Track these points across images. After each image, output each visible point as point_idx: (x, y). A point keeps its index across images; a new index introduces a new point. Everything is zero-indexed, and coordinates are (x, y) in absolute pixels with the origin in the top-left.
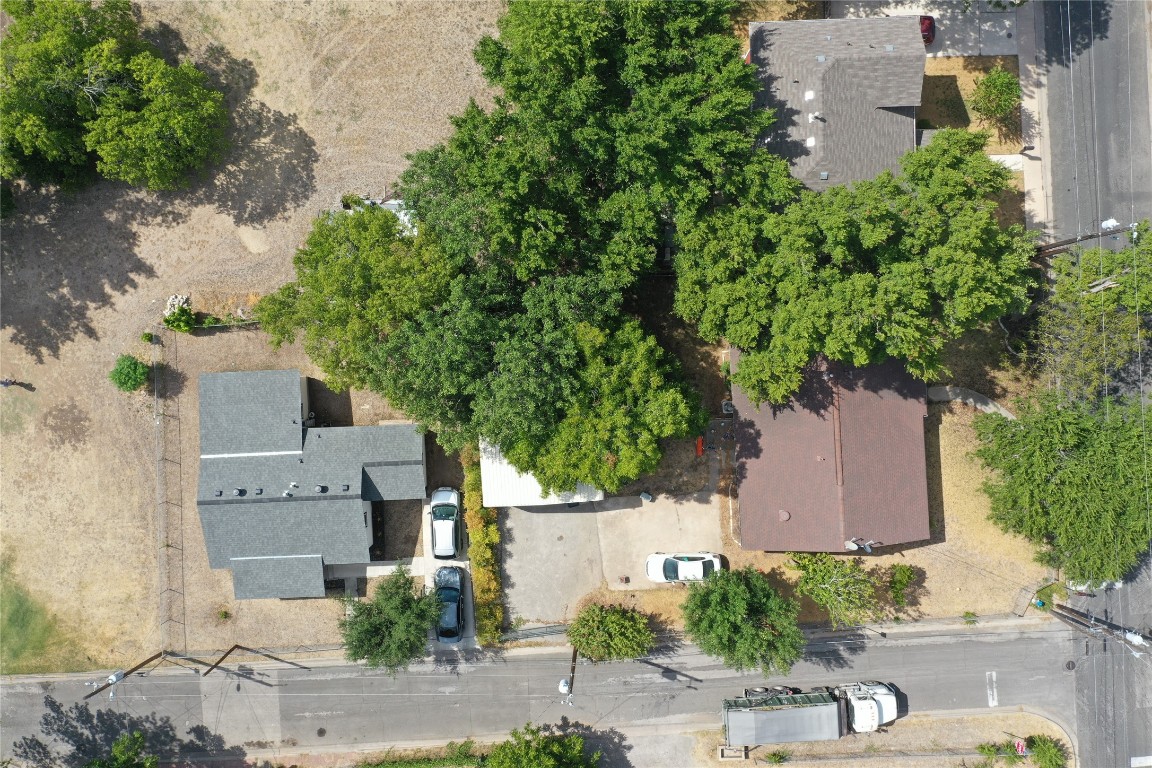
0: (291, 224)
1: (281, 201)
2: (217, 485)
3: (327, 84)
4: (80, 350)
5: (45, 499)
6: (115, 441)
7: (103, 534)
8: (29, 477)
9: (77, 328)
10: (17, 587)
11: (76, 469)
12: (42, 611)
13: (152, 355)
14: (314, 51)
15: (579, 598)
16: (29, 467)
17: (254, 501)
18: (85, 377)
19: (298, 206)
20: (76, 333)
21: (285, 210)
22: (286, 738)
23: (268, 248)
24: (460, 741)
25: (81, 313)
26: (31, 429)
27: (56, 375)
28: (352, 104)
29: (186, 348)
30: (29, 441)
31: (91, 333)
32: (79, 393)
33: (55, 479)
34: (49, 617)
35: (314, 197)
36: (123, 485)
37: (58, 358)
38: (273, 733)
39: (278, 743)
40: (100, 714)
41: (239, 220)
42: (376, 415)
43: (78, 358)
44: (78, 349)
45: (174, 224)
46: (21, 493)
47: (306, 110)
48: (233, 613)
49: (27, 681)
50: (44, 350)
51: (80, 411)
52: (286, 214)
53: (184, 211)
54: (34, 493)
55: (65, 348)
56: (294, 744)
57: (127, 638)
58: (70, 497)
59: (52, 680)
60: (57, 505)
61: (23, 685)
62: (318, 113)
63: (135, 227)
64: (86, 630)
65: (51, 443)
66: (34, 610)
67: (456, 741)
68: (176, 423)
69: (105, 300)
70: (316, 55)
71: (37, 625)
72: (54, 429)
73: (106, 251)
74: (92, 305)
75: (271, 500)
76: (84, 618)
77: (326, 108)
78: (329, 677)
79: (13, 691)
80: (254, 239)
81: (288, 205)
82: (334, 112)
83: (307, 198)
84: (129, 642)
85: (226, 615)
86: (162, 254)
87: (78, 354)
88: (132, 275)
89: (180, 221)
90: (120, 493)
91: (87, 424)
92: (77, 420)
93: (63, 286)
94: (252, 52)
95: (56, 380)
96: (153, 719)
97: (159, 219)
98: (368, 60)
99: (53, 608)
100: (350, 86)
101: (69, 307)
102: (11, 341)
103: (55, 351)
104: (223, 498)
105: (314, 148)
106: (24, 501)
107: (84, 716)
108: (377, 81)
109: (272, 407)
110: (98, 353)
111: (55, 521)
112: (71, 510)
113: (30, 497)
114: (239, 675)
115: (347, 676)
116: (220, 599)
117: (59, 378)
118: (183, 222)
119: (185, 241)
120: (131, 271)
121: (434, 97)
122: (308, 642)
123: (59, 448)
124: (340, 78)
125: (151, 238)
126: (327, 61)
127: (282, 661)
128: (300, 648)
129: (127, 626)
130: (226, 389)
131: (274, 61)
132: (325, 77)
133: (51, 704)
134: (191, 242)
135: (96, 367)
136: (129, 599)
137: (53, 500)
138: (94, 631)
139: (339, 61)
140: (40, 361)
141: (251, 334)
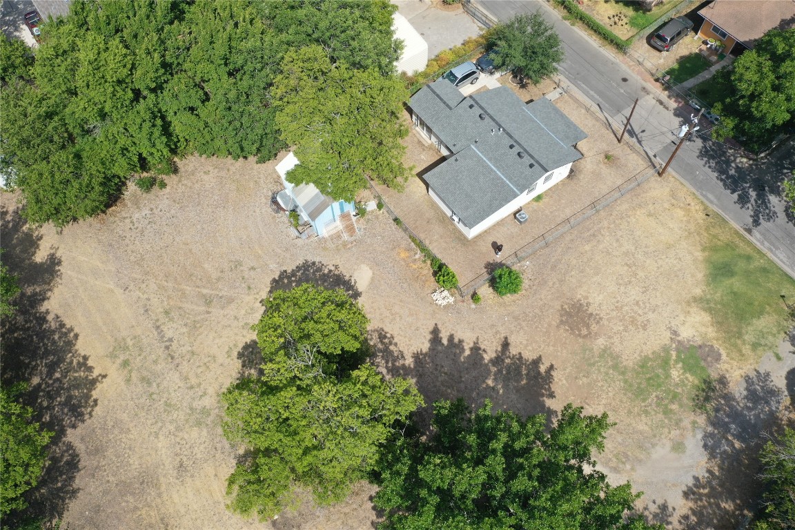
0: (338, 262)
1: (325, 278)
2: (528, 171)
3: (225, 294)
4: (521, 343)
5: (637, 302)
6: (561, 281)
7: (626, 254)
8: (633, 321)
9: (509, 357)
10: (708, 284)
11: (601, 296)
12: (707, 261)
13: (485, 291)
14: (207, 316)
16: (627, 327)
17: (519, 144)
18: (537, 327)
19: (323, 265)
20: (514, 356)
21: (330, 271)
22: (645, 94)
23: (362, 266)
24: (567, 23)
25: (497, 361)
26: (601, 342)
27: (551, 348)
28: (231, 270)
29: (465, 270)
30: (610, 337)
31: (506, 345)
32: (550, 325)
33: (619, 304)
34: (707, 254)
35: (311, 259)
36: (585, 260)
37: (540, 356)
38: (648, 102)
39: (651, 96)
40: (733, 192)
41: (357, 295)
43: (527, 340)
44: (524, 347)
45: (388, 335)
46: (648, 321)
47: (251, 297)
48: (603, 155)
49: (758, 244)
50: (543, 369)
51: (561, 316)
52: (333, 268)
53: (375, 336)
54: (640, 312)
55: (529, 355)
56: (644, 88)
57: (673, 201)
58: (622, 288)
59: (742, 230)
60: (634, 293)
61: (762, 244)
62: (249, 288)
63: (409, 361)
64: (692, 227)
65: (598, 322)
66: (712, 265)
67: (569, 25)
68: (518, 253)
69: (476, 349)
70: (208, 313)
71: (719, 257)
72: (588, 326)
73: (439, 368)
74: (487, 358)
75: (511, 137)
76: (687, 233)
77: (243, 285)
78: (592, 93)
79: (772, 247)
80: (362, 277)
81: (326, 271)
82: (243, 279)
83: (314, 263)
84: (674, 199)
85: (607, 157)
86: (413, 328)
87: (525, 342)
88: (445, 342)
89: (383, 333)
90: (591, 259)
91: (566, 306)
92: (569, 314)
93: (487, 385)
94: (229, 356)
95: (553, 346)
96: (706, 163)
97: (392, 348)
98: (194, 278)
99: (699, 255)
100: (218, 279)
101: (500, 371)
102: (555, 397)
103: (537, 362)
104: (532, 162)
105: (277, 278)
106: (651, 316)
107: (743, 200)
108: (206, 266)
109: (457, 176)
110: (513, 329)
111: (645, 287)
112: (630, 282)
113: (646, 313)
114: (636, 136)
115: (583, 85)
116: (603, 167)
117: (551, 344)
118: (383, 331)
119: (394, 319)
120: (443, 344)
121: (199, 227)
122: (583, 111)
123: (596, 314)
124: (216, 289)
125: (408, 343)
126: (208, 301)
127: (606, 118)
128: (592, 114)
129: (666, 205)
130: (467, 208)
131: (228, 337)
132: (221, 297)
133: (756, 223)
134: (392, 315)
135: (524, 324)
136: (650, 215)
137: (633, 297)
138: (688, 222)
139: (204, 296)
140: (552, 367)
141: (427, 243)
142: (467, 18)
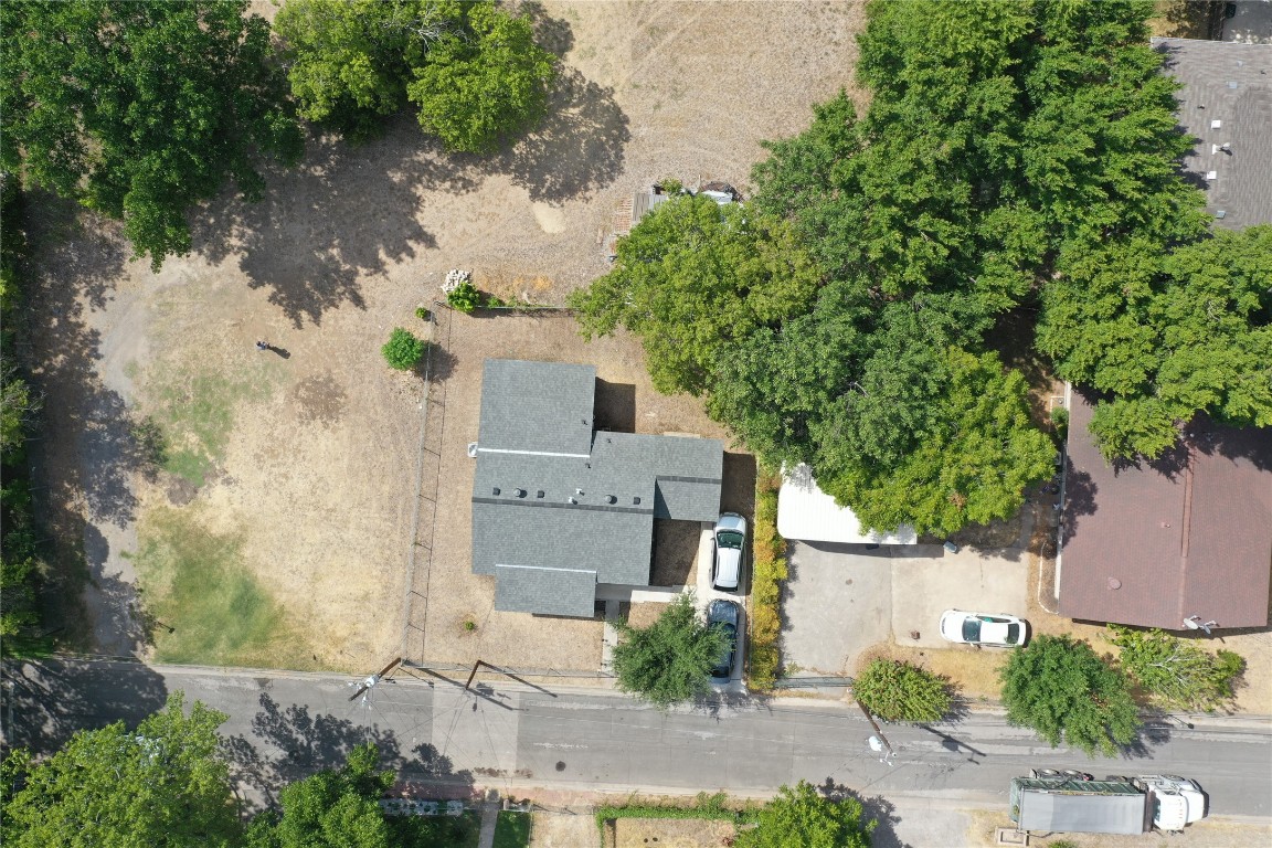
0: (591, 206)
1: (585, 178)
2: (495, 482)
3: (649, 56)
4: (344, 318)
5: (287, 478)
6: (372, 423)
7: (345, 523)
8: (271, 452)
9: (343, 294)
10: (245, 571)
11: (324, 448)
12: (269, 600)
13: (424, 332)
14: (638, 19)
15: (863, 649)
16: (273, 440)
17: (535, 505)
18: (346, 349)
19: (602, 187)
20: (341, 299)
21: (587, 189)
22: (521, 768)
23: (564, 228)
24: (711, 792)
25: (349, 278)
26: (280, 399)
27: (314, 343)
28: (674, 81)
29: (462, 331)
30: (276, 413)
31: (358, 301)
32: (338, 365)
33: (300, 456)
34: (276, 608)
35: (621, 179)
36: (374, 472)
37: (318, 325)
38: (507, 761)
39: (511, 773)
40: (320, 722)
41: (535, 195)
42: (662, 424)
43: (341, 327)
44: (341, 318)
45: (464, 192)
46: (261, 468)
47: (623, 82)
48: (480, 625)
49: (242, 675)
50: (304, 315)
51: (337, 386)
52: (588, 194)
53: (476, 179)
54: (275, 470)
55: (328, 315)
56: (529, 776)
57: (359, 639)
58: (314, 479)
59: (270, 677)
60: (299, 486)
61: (238, 679)
62: (636, 86)
63: (420, 190)
64: (315, 626)
65: (300, 417)
66: (260, 598)
67: (707, 791)
68: (441, 409)
69: (378, 267)
70: (640, 23)
71: (261, 616)
72: (305, 402)
73: (385, 213)
74: (362, 271)
75: (554, 505)
76: (314, 612)
77: (644, 82)
78: (576, 706)
79: (227, 685)
80: (549, 217)
81: (590, 185)
82: (653, 87)
83: (612, 180)
84: (361, 644)
85: (472, 627)
86: (447, 223)
87: (341, 322)
88: (411, 243)
89: (470, 189)
90: (369, 480)
91: (342, 400)
92: (332, 395)
93: (334, 247)
94: (570, 11)
95: (314, 348)
96: (376, 731)
97: (448, 184)
98: (698, 34)
99: (281, 598)
100: (674, 61)
101: (337, 271)
102: (269, 301)
103: (316, 317)
104: (500, 497)
105: (626, 126)
106: (263, 477)
107: (301, 718)
108: (704, 58)
109: (562, 404)
110: (364, 324)
111: (295, 503)
112: (313, 493)
113: (270, 474)
114: (476, 693)
115: (596, 707)
116: (467, 609)
117: (318, 348)
118: (474, 191)
119: (474, 212)
120: (410, 238)
121: (766, 83)
122: (557, 666)
123: (309, 423)
124: (664, 50)
125: (436, 204)
126: (652, 30)
127: (527, 683)
128: (551, 672)
129: (361, 627)
130: (513, 378)
131: (594, 25)
132: (648, 48)
133: (266, 701)
134: (480, 214)
135: (360, 339)
136: (366, 597)
137: (295, 480)
138: (324, 629)
139: (665, 32)
140: (299, 326)
141: (534, 322)
142: (832, 667)
